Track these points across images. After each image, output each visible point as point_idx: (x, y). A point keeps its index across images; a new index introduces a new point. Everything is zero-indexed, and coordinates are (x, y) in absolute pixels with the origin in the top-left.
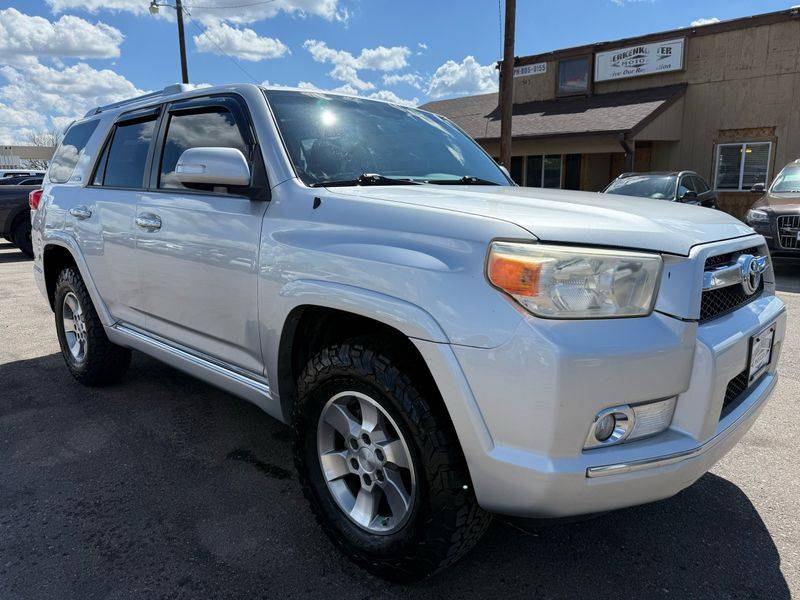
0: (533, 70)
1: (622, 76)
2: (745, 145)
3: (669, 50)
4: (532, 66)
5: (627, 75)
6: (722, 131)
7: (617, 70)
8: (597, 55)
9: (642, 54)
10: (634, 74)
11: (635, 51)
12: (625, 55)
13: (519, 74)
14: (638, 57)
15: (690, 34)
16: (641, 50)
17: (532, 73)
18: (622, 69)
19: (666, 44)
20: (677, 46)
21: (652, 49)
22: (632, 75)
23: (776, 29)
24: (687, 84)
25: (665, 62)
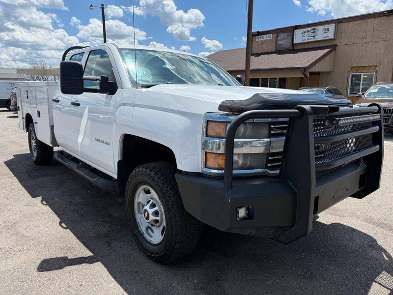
0: (265, 37)
1: (306, 41)
2: (362, 74)
3: (328, 29)
4: (265, 36)
5: (309, 41)
6: (352, 68)
7: (304, 38)
8: (295, 31)
9: (315, 31)
10: (312, 40)
11: (313, 30)
12: (308, 31)
13: (259, 39)
14: (314, 32)
15: (339, 22)
16: (315, 29)
17: (265, 39)
18: (307, 38)
19: (327, 26)
20: (332, 27)
21: (320, 28)
22: (310, 41)
23: (378, 20)
24: (336, 45)
25: (326, 35)
